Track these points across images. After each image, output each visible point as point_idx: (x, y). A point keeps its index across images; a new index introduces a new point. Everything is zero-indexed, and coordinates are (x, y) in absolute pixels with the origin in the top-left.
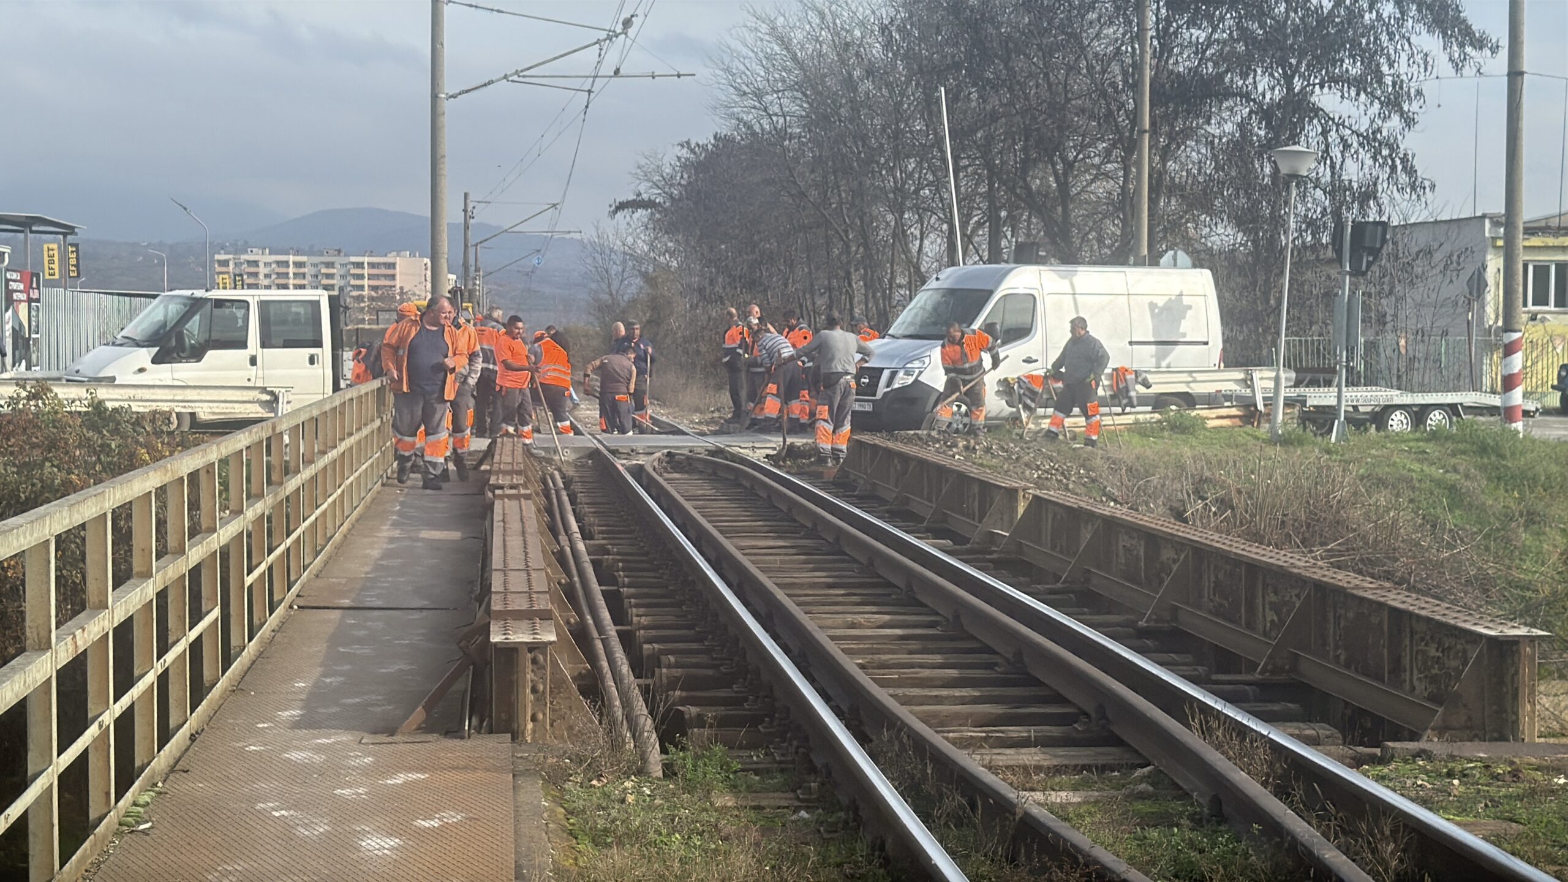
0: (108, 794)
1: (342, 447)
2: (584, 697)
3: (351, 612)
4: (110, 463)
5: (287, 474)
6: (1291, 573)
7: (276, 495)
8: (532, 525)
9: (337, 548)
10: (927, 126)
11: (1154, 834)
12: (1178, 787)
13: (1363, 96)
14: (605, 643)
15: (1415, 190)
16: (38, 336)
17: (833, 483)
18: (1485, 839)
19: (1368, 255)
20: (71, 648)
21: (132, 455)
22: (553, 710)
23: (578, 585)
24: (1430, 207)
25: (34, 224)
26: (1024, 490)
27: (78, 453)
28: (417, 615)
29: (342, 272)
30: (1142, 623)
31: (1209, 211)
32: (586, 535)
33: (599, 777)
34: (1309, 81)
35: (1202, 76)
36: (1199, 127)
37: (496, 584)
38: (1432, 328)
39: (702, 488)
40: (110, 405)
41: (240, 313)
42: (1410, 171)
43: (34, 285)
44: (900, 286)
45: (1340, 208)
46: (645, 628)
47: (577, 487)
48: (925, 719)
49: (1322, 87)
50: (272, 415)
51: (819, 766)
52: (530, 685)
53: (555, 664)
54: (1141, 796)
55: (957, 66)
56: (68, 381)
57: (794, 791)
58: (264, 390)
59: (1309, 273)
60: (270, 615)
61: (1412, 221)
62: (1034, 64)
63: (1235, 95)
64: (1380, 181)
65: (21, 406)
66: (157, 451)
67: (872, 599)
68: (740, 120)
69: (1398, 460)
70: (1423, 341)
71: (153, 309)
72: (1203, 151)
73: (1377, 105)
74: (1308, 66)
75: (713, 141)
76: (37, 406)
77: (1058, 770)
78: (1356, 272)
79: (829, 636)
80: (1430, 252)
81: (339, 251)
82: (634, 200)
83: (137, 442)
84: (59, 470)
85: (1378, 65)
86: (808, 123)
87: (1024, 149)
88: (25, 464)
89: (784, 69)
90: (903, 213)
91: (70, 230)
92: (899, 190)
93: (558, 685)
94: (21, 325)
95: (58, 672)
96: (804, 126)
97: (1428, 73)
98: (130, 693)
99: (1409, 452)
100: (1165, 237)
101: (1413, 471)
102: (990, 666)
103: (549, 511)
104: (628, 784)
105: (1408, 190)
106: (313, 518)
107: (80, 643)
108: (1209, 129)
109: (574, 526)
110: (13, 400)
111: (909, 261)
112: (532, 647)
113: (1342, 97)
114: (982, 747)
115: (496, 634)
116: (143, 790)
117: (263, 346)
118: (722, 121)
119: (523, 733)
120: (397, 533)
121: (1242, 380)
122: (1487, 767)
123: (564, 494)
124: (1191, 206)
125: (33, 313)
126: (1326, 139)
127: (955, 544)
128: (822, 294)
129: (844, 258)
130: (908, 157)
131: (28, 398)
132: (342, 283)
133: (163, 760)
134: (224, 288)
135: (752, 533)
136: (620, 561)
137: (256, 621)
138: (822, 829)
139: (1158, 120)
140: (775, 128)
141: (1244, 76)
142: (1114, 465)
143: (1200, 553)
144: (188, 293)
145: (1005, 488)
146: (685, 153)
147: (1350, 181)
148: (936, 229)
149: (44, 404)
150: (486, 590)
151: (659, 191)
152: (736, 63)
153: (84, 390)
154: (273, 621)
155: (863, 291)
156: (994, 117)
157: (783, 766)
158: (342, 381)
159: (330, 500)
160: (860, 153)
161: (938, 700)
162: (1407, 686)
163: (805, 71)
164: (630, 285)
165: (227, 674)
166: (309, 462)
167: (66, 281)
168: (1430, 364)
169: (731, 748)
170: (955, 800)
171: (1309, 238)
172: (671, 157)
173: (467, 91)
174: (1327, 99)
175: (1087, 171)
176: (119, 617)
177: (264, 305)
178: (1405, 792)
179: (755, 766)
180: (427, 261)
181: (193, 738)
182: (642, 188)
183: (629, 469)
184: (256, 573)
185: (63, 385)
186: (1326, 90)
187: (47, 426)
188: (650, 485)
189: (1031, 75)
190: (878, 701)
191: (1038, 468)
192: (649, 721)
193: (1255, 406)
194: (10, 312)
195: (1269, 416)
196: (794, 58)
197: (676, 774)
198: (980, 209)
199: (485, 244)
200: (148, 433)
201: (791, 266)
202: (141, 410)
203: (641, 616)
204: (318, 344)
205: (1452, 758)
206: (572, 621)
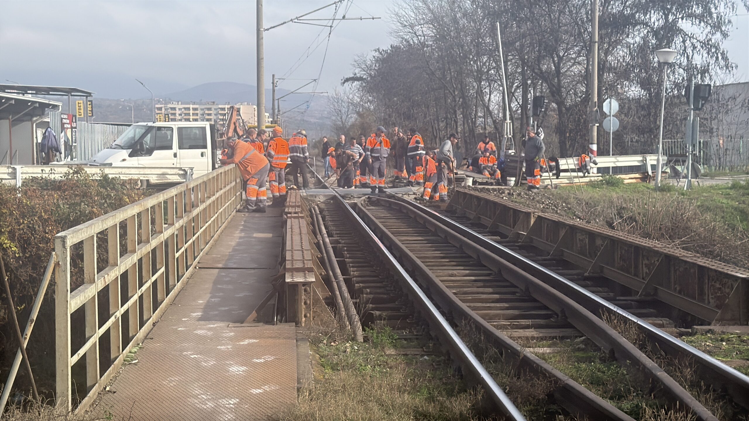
0: (119, 347)
1: (217, 195)
2: (328, 306)
3: (222, 270)
4: (111, 203)
5: (193, 207)
6: (654, 250)
7: (188, 217)
8: (304, 230)
9: (216, 241)
10: (492, 40)
11: (584, 366)
12: (596, 346)
13: (702, 24)
14: (338, 283)
15: (728, 68)
16: (76, 144)
17: (445, 211)
18: (735, 368)
19: (702, 100)
20: (103, 282)
21: (121, 199)
22: (314, 312)
23: (326, 258)
24: (735, 76)
25: (73, 92)
26: (533, 213)
27: (96, 198)
28: (252, 271)
29: (215, 112)
30: (586, 274)
31: (628, 79)
32: (330, 235)
33: (334, 341)
34: (676, 16)
35: (625, 15)
36: (623, 39)
37: (288, 256)
38: (736, 134)
39: (383, 213)
40: (110, 176)
41: (169, 133)
42: (725, 59)
43: (74, 121)
44: (480, 117)
45: (692, 77)
46: (356, 277)
47: (326, 213)
48: (483, 317)
49: (682, 19)
50: (185, 180)
51: (433, 336)
52: (304, 301)
53: (314, 292)
54: (579, 350)
55: (506, 11)
56: (90, 165)
57: (422, 348)
58: (180, 169)
59: (676, 109)
60: (186, 271)
61: (726, 83)
62: (543, 10)
63: (640, 24)
64: (711, 64)
65: (70, 177)
66: (132, 197)
67: (460, 263)
68: (403, 38)
69: (716, 198)
70: (731, 141)
71: (129, 131)
72: (626, 51)
73: (709, 28)
74: (676, 9)
75: (390, 49)
76: (77, 177)
77: (542, 339)
78: (696, 109)
79: (440, 280)
80: (735, 98)
81: (214, 102)
82: (353, 77)
83: (123, 193)
84: (88, 206)
85: (710, 9)
86: (436, 40)
87: (539, 51)
88: (73, 204)
89: (424, 14)
90: (481, 82)
91: (89, 94)
92: (479, 71)
93: (316, 301)
94: (68, 139)
95: (98, 293)
96: (434, 41)
97: (734, 12)
98: (127, 303)
99: (722, 194)
100: (607, 92)
101: (723, 203)
102: (514, 293)
103: (313, 224)
104: (348, 345)
105: (725, 68)
106: (204, 228)
107: (106, 281)
108: (628, 40)
109: (324, 231)
110: (67, 174)
111: (484, 105)
112: (305, 284)
113: (692, 24)
114: (507, 329)
115: (288, 278)
116: (134, 346)
117: (180, 148)
118: (395, 39)
119: (301, 323)
120: (243, 234)
121: (641, 161)
122: (739, 337)
123: (320, 216)
124: (619, 78)
125: (74, 134)
126: (685, 44)
127: (501, 238)
128: (443, 121)
129: (453, 104)
130: (484, 55)
131: (74, 173)
132: (215, 117)
133: (142, 333)
134: (160, 121)
135: (407, 234)
136: (345, 247)
137: (180, 274)
138: (434, 364)
139: (603, 36)
140: (420, 42)
141: (645, 15)
142: (579, 201)
143: (614, 242)
144: (145, 124)
145: (525, 212)
146: (377, 54)
147: (696, 65)
148: (497, 89)
149: (81, 176)
150: (284, 260)
151: (365, 73)
152: (401, 11)
153: (99, 169)
154: (187, 274)
155: (462, 120)
156: (524, 36)
157: (418, 337)
158: (216, 165)
159: (212, 219)
160: (460, 53)
161: (490, 308)
162: (706, 302)
163: (434, 15)
164: (352, 117)
165: (168, 297)
166: (203, 202)
167: (86, 119)
168: (735, 152)
169: (394, 329)
170: (493, 351)
171: (676, 92)
172: (370, 56)
173: (274, 27)
174: (685, 25)
175: (569, 61)
176: (123, 270)
177: (180, 129)
178: (700, 348)
179: (404, 337)
180: (255, 107)
181: (154, 324)
182: (357, 71)
183: (350, 205)
184: (180, 252)
185: (88, 167)
186: (684, 20)
187: (82, 186)
188: (360, 212)
189: (542, 16)
190: (462, 309)
191: (543, 203)
192: (357, 317)
193: (648, 173)
194: (63, 133)
195: (654, 178)
196: (429, 9)
197: (369, 340)
198: (518, 79)
199: (281, 99)
200: (128, 189)
201: (428, 107)
202: (125, 178)
203: (354, 271)
204: (205, 147)
205: (723, 333)
206: (323, 273)
